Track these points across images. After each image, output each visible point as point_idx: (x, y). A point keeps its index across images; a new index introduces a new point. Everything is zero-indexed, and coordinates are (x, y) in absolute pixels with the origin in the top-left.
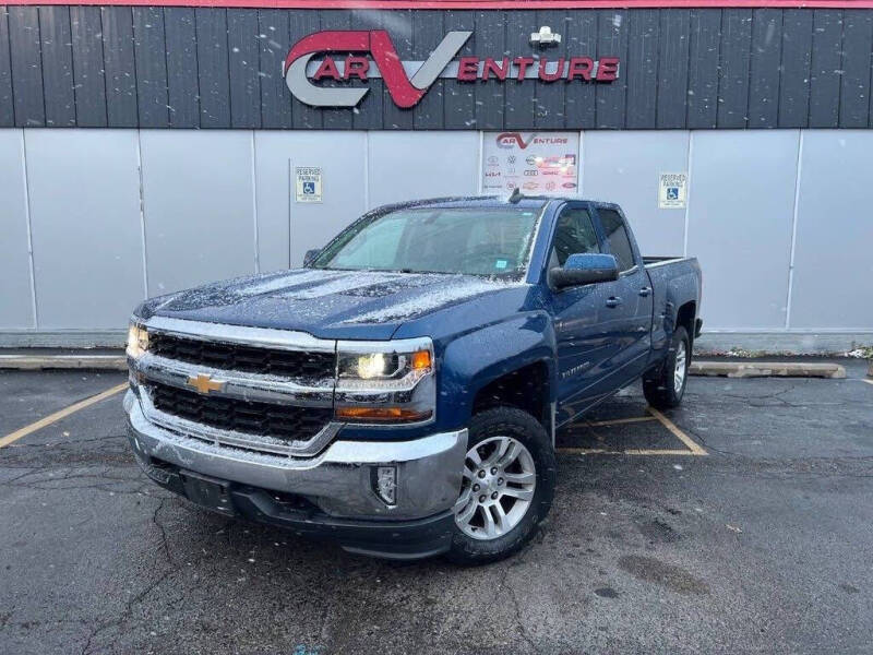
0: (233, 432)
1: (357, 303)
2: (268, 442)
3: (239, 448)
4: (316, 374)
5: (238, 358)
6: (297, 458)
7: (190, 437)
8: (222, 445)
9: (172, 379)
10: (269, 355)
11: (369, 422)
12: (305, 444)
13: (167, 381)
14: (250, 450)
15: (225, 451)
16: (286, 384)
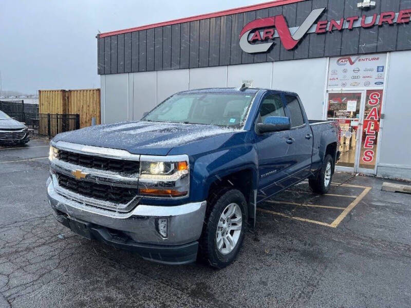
0: (92, 199)
1: (154, 137)
2: (108, 204)
3: (95, 207)
4: (130, 172)
5: (95, 162)
6: (120, 213)
7: (73, 200)
8: (87, 205)
9: (65, 172)
10: (109, 161)
11: (155, 196)
12: (125, 206)
13: (64, 172)
14: (99, 208)
15: (87, 207)
16: (116, 176)
